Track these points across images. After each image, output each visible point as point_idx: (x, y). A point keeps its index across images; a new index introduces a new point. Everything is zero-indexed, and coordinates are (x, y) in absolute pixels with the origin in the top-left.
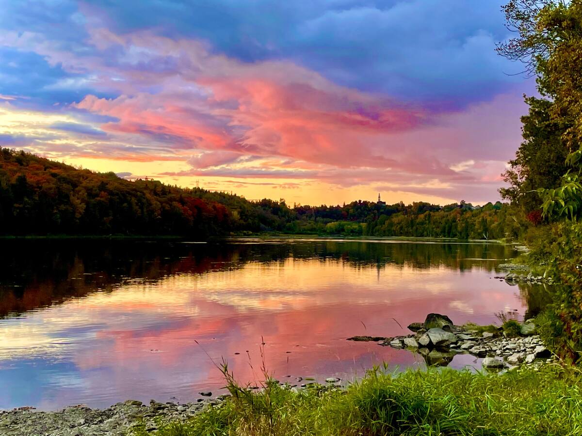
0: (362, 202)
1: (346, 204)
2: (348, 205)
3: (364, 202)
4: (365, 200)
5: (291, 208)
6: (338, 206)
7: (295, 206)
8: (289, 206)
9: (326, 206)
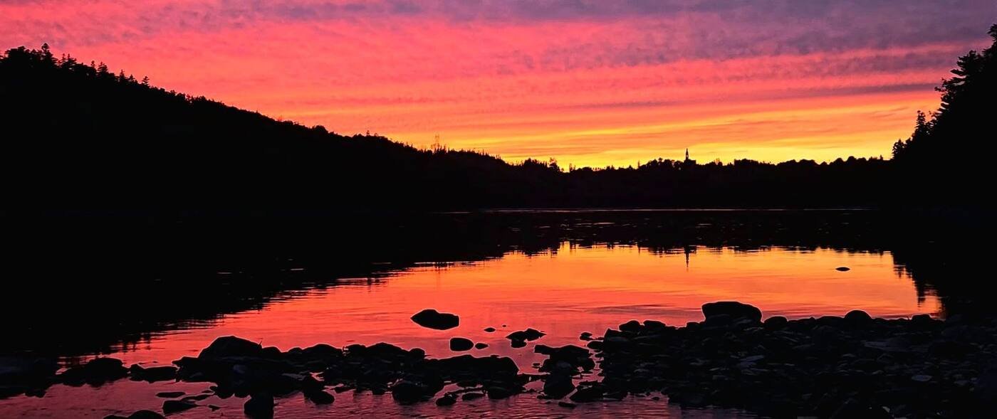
0: (663, 161)
1: (641, 165)
2: (644, 166)
3: (666, 160)
4: (667, 159)
5: (565, 172)
6: (630, 167)
7: (571, 169)
8: (563, 169)
9: (613, 168)
